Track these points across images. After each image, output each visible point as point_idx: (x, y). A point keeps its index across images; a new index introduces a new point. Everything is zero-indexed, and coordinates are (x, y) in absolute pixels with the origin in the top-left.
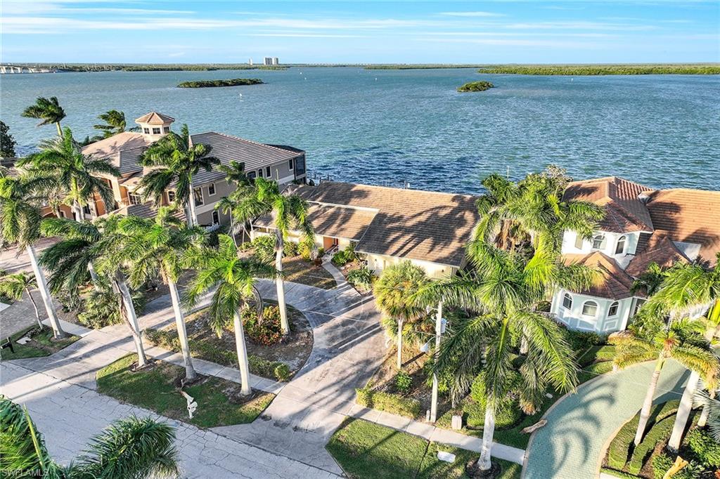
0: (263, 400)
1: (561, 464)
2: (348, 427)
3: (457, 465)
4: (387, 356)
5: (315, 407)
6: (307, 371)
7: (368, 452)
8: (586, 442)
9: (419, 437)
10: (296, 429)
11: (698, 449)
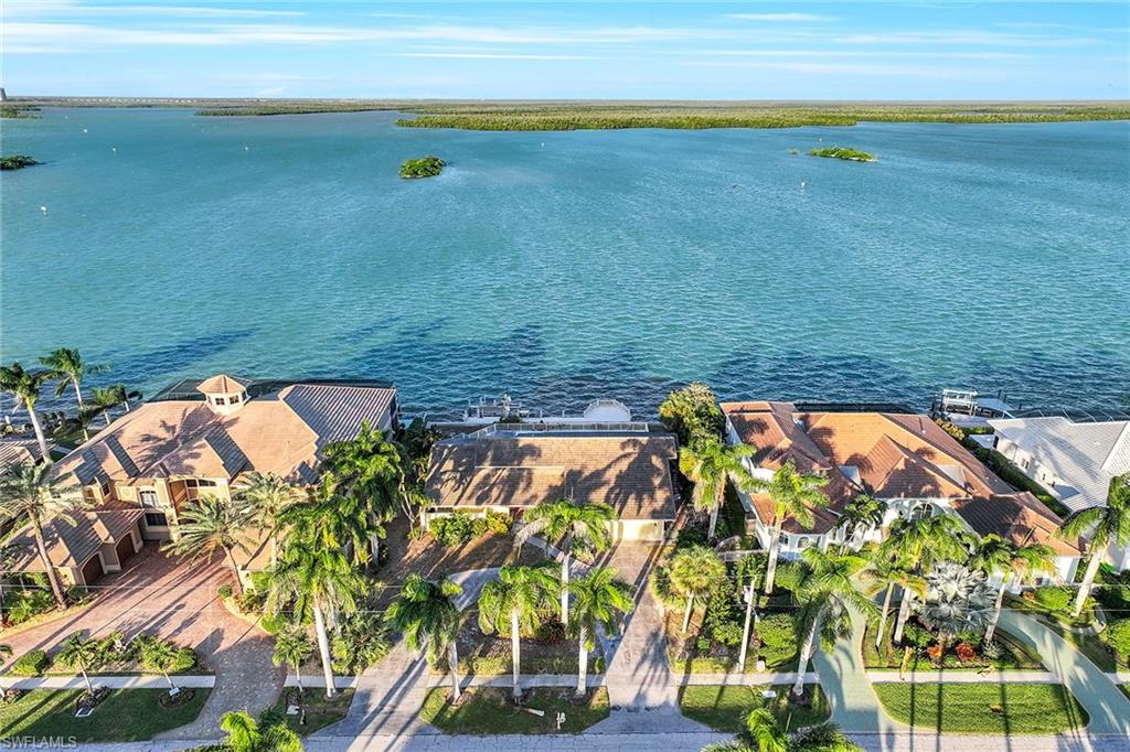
0: (599, 694)
1: (841, 674)
2: (685, 695)
3: (781, 697)
4: (664, 624)
5: (645, 687)
6: (611, 658)
7: (715, 708)
8: (847, 653)
9: (741, 686)
10: (647, 709)
11: (913, 638)
